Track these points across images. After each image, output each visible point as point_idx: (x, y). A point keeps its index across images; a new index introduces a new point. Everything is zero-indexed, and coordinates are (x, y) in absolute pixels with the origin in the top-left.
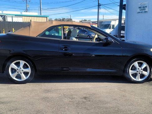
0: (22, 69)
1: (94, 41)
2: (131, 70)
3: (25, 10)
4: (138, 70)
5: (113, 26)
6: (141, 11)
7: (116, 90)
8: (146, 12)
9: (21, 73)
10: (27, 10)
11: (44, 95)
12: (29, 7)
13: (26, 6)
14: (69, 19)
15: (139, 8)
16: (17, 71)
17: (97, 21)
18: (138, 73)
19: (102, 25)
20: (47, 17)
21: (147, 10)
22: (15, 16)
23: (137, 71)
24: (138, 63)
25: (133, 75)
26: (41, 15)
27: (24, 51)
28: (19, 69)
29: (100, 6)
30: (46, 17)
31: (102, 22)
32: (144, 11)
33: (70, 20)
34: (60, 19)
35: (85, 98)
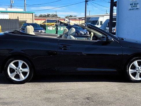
0: (21, 69)
1: (91, 39)
2: (131, 69)
3: (9, 6)
4: (137, 69)
5: (101, 22)
6: (132, 8)
7: (117, 90)
8: (138, 9)
9: (20, 73)
10: (11, 7)
11: (46, 96)
12: (13, 3)
13: (11, 2)
14: (54, 15)
15: (131, 4)
16: (16, 71)
17: (85, 17)
18: (138, 72)
19: (90, 21)
20: (33, 13)
21: (138, 6)
22: (1, 12)
23: (137, 71)
24: (137, 62)
25: (132, 74)
26: (25, 11)
27: (22, 50)
28: (18, 68)
29: (88, 1)
30: (31, 13)
31: (90, 18)
32: (135, 8)
33: (56, 16)
34: (45, 15)
35: (88, 98)
